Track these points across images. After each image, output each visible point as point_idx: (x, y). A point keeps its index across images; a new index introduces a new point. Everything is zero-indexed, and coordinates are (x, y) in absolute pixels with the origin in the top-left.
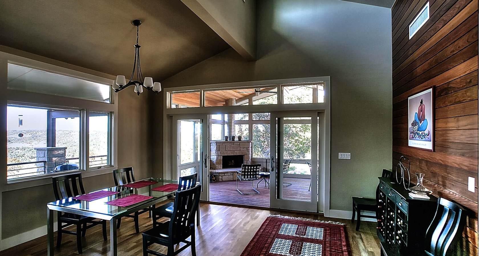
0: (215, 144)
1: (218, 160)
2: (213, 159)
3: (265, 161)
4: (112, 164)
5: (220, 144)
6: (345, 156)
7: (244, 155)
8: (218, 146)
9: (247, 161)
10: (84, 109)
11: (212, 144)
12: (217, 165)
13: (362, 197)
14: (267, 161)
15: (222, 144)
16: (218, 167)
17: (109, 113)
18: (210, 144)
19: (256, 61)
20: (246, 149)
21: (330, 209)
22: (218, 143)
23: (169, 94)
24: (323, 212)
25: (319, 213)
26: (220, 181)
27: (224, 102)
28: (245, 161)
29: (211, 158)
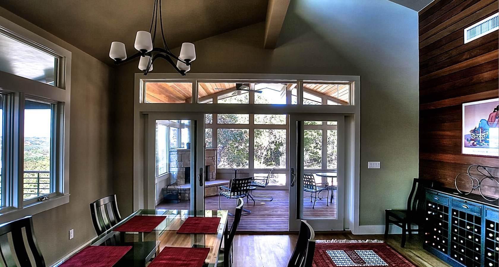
0: (177, 152)
1: (179, 173)
2: (173, 172)
3: (234, 172)
4: (61, 191)
5: (183, 153)
6: (375, 165)
7: (209, 166)
8: (180, 156)
9: (213, 172)
10: (14, 93)
11: (172, 152)
12: (178, 180)
13: (391, 209)
14: (236, 172)
15: (184, 153)
16: (180, 182)
17: (55, 103)
18: (169, 153)
19: (274, 49)
20: (211, 158)
21: (359, 225)
22: (179, 152)
23: (143, 82)
24: (349, 229)
25: (346, 231)
26: (186, 199)
27: (184, 100)
28: (210, 173)
29: (171, 170)
